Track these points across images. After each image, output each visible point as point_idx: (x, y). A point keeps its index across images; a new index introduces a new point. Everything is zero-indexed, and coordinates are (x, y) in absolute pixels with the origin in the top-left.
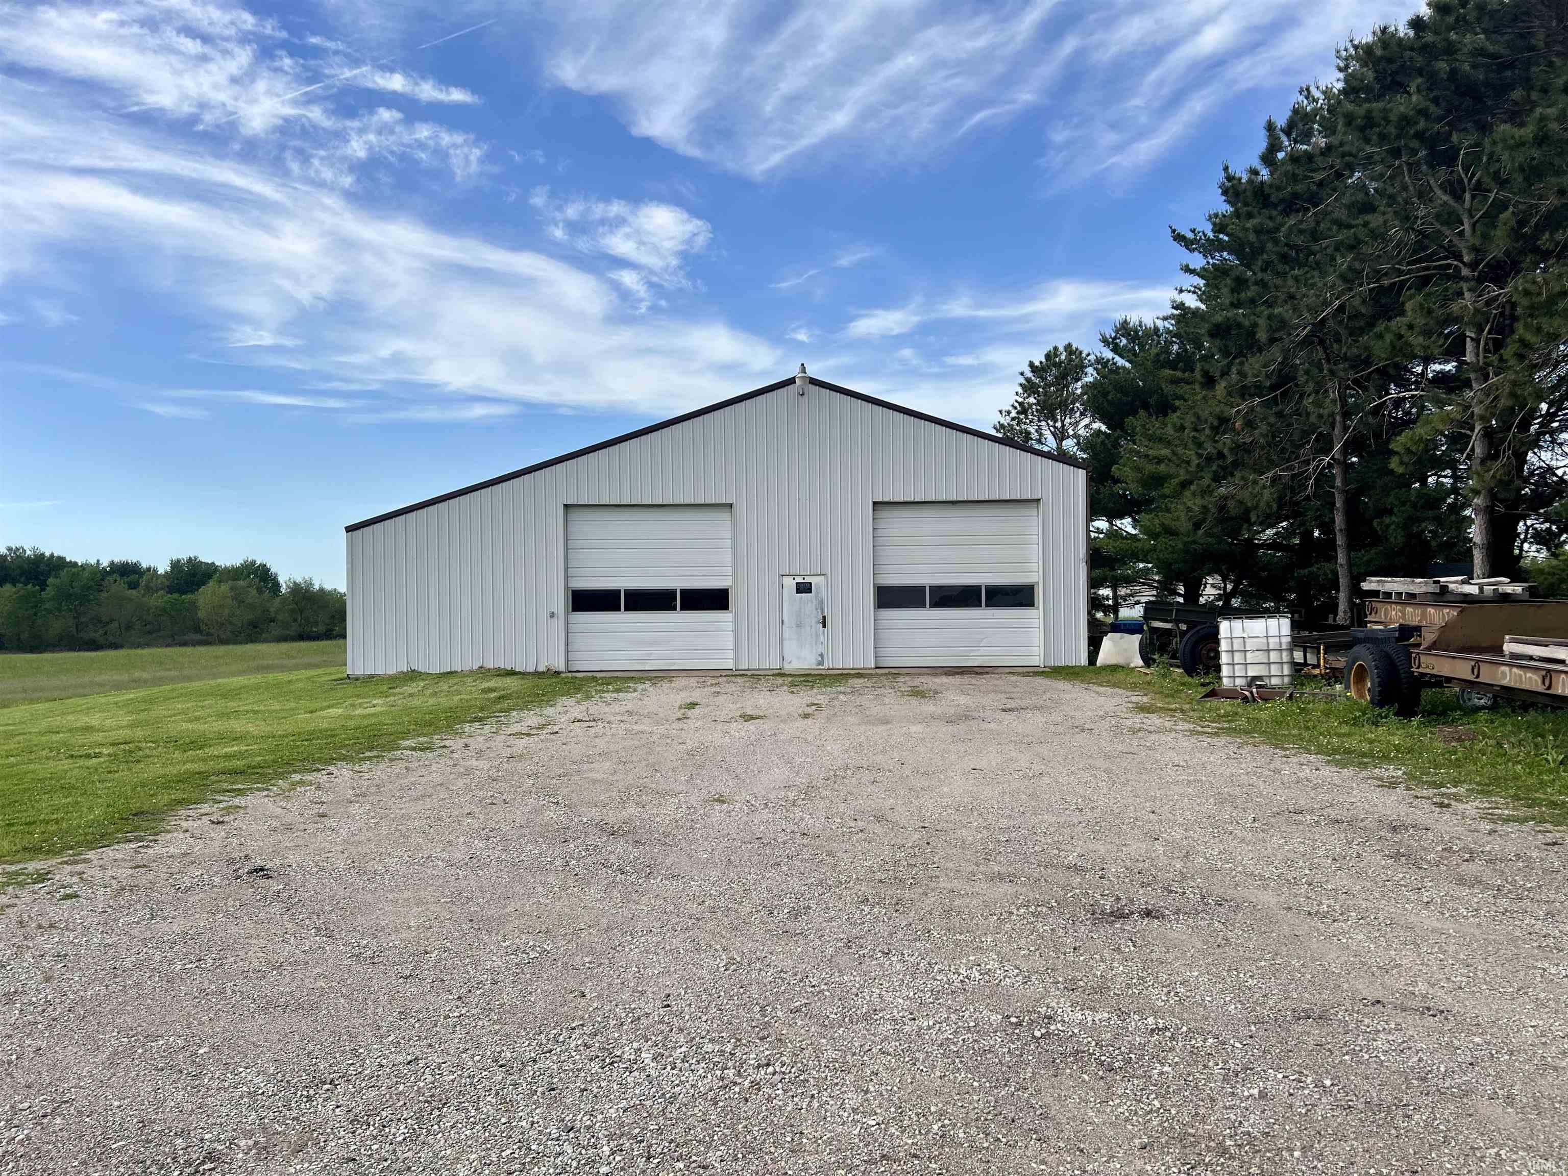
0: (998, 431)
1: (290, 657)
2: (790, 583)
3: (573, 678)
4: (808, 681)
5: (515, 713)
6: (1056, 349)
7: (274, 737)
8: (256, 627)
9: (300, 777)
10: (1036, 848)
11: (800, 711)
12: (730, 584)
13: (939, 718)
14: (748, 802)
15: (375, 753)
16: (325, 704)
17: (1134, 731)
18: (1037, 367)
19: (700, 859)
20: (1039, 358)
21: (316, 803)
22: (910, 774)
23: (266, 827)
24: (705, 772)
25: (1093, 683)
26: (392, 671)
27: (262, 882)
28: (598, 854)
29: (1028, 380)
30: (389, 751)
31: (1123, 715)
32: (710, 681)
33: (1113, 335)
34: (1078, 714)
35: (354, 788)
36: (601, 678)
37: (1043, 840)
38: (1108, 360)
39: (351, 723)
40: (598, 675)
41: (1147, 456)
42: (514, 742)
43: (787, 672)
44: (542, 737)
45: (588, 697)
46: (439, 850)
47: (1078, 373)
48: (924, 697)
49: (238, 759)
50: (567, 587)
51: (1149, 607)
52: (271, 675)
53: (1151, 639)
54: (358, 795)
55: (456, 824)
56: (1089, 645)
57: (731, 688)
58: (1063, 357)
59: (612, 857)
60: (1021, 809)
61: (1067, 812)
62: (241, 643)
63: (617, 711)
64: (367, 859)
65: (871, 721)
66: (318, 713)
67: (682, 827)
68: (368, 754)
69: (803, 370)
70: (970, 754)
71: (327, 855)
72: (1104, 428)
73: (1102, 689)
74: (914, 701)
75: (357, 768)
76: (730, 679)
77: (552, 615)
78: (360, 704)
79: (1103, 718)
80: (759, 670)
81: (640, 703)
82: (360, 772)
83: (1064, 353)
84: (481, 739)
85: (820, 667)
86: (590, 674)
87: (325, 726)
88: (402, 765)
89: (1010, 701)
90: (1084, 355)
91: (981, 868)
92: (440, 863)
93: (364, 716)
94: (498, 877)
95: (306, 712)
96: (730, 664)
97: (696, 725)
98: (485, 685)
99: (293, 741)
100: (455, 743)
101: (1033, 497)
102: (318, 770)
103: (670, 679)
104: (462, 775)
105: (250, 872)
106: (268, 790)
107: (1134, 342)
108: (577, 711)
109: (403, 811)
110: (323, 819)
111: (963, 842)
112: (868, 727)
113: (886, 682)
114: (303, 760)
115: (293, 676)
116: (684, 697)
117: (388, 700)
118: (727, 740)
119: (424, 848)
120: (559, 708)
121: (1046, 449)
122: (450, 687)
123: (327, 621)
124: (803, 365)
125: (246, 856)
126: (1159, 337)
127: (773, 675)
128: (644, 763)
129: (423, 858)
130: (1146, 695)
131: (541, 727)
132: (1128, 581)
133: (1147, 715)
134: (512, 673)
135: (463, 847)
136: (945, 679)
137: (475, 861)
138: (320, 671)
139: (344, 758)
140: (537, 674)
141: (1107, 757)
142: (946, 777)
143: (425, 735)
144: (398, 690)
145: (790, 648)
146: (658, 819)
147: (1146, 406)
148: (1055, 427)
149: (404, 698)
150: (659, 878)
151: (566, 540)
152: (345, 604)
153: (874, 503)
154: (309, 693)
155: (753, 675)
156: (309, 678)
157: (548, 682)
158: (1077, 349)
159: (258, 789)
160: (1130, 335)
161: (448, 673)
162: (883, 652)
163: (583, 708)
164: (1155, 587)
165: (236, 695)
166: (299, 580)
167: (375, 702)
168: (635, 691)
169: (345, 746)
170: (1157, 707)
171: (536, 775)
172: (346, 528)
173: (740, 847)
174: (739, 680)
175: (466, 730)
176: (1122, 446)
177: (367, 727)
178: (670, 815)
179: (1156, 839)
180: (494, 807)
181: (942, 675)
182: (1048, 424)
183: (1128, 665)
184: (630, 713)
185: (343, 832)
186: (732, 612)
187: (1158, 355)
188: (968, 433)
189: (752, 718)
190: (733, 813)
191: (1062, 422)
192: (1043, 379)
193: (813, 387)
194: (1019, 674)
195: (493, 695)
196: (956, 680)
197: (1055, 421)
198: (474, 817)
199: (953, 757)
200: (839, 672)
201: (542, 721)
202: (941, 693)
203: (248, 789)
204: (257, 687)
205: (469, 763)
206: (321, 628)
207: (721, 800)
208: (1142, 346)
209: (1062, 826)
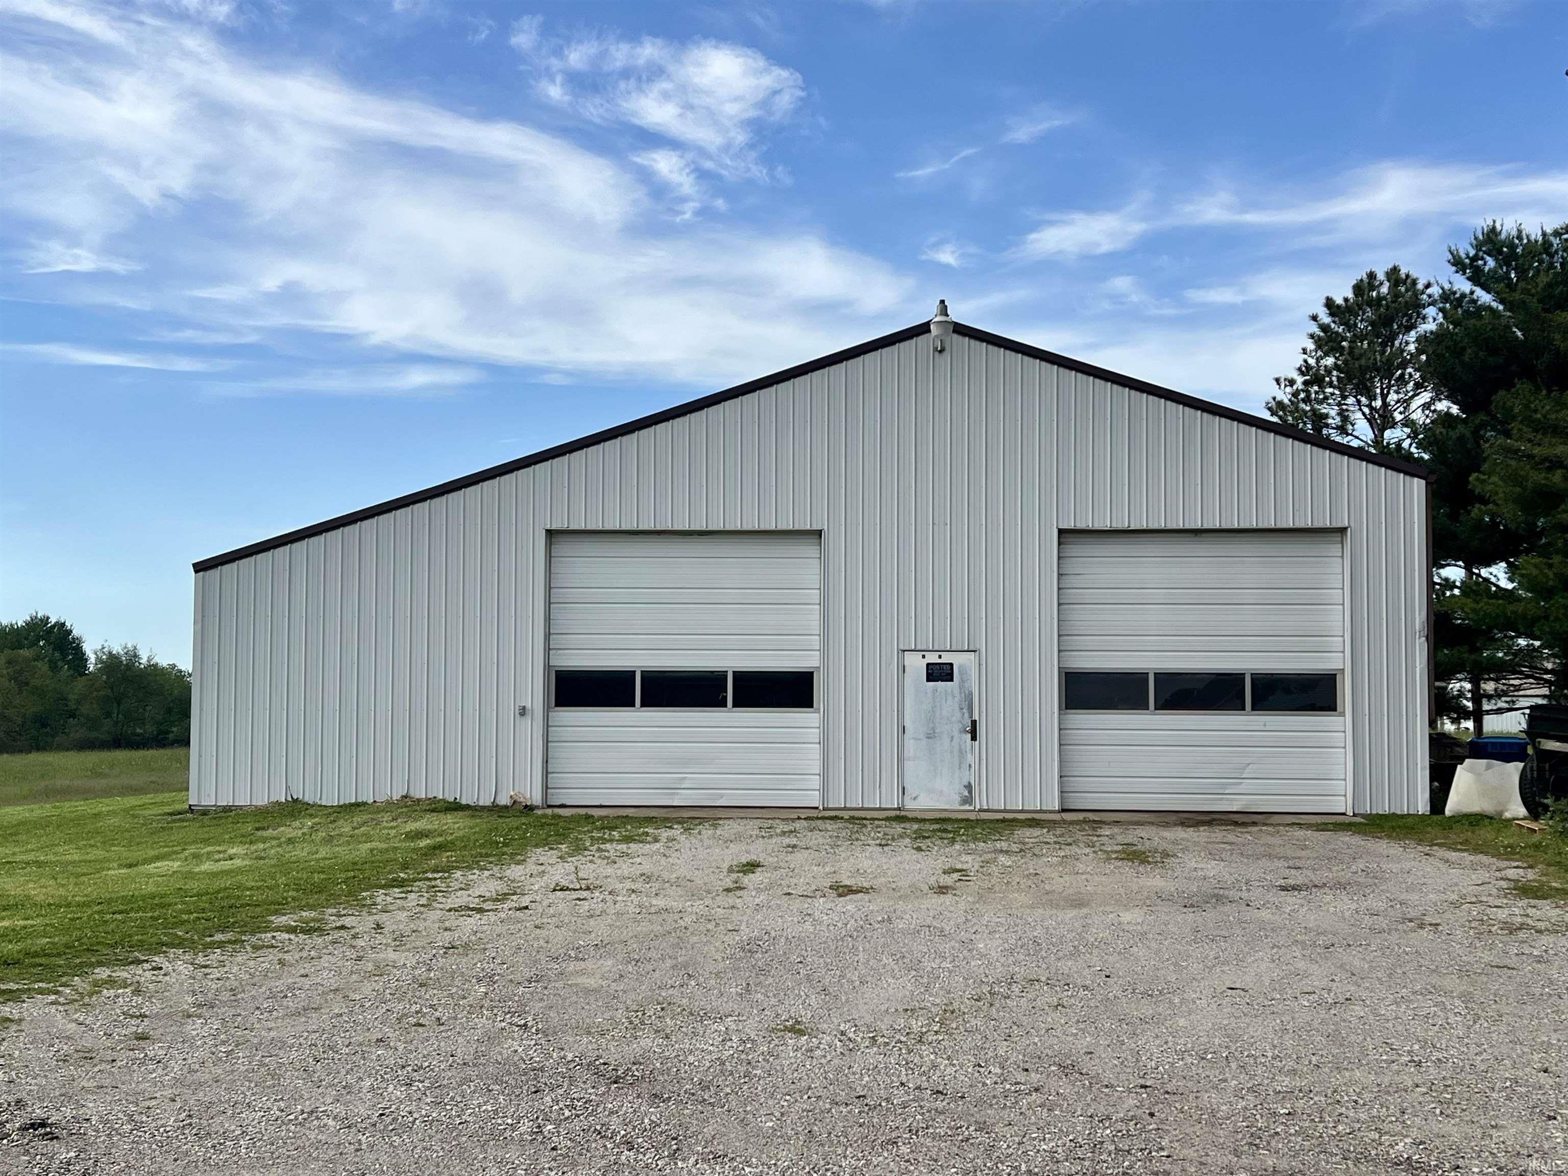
0: (1273, 413)
1: (97, 774)
2: (917, 664)
3: (554, 816)
4: (945, 831)
5: (458, 874)
6: (1372, 276)
7: (68, 905)
8: (44, 725)
9: (108, 972)
10: (1340, 1128)
11: (932, 881)
12: (815, 663)
13: (1170, 899)
14: (843, 1033)
15: (229, 936)
16: (151, 853)
17: (1512, 929)
18: (1339, 307)
19: (761, 1129)
20: (1343, 293)
21: (132, 1017)
22: (1120, 994)
23: (51, 1054)
24: (770, 980)
25: (1440, 845)
26: (261, 800)
27: (41, 1145)
28: (590, 1115)
29: (1324, 328)
30: (253, 933)
31: (1492, 901)
32: (781, 827)
33: (1472, 252)
34: (1414, 897)
35: (194, 993)
36: (601, 818)
37: (1351, 1114)
38: (1463, 296)
39: (194, 886)
40: (596, 813)
41: (1531, 457)
42: (457, 923)
43: (910, 815)
44: (503, 915)
45: (578, 849)
46: (329, 1101)
47: (1411, 318)
48: (1145, 861)
49: (10, 942)
50: (548, 667)
51: (1536, 715)
52: (67, 804)
53: (1540, 770)
54: (200, 1006)
55: (359, 1056)
56: (1432, 780)
57: (816, 838)
58: (1384, 290)
59: (614, 1120)
60: (1314, 1059)
61: (1395, 1067)
62: (21, 751)
63: (626, 873)
64: (213, 1111)
65: (1053, 901)
66: (141, 868)
67: (731, 1074)
68: (219, 937)
69: (943, 308)
70: (1226, 963)
71: (147, 1103)
72: (1455, 410)
73: (1453, 856)
74: (1127, 869)
75: (200, 959)
76: (813, 824)
77: (523, 711)
78: (208, 853)
79: (1456, 905)
80: (862, 809)
81: (663, 861)
82: (206, 967)
83: (1387, 284)
84: (402, 916)
85: (967, 807)
86: (582, 811)
87: (151, 888)
88: (273, 956)
89: (1293, 872)
90: (1420, 286)
91: (1245, 1161)
92: (331, 1122)
93: (214, 875)
94: (425, 1149)
95: (121, 866)
96: (814, 800)
97: (757, 901)
98: (412, 826)
99: (99, 912)
100: (361, 922)
101: (1334, 525)
102: (138, 962)
103: (714, 822)
104: (370, 975)
105: (24, 1129)
106: (57, 993)
107: (1508, 265)
108: (560, 873)
109: (273, 1034)
110: (142, 1043)
111: (1213, 1114)
112: (1049, 912)
113: (1079, 835)
114: (114, 946)
115: (103, 805)
116: (740, 853)
117: (253, 848)
118: (808, 926)
119: (306, 1096)
120: (531, 867)
121: (1355, 443)
122: (354, 829)
123: (159, 717)
124: (942, 302)
125: (18, 1102)
126: (1552, 256)
127: (887, 819)
128: (669, 963)
129: (303, 1112)
130: (1531, 867)
131: (502, 897)
132: (1500, 670)
133: (1533, 902)
134: (455, 807)
135: (369, 1095)
136: (1180, 833)
137: (389, 1120)
138: (147, 799)
139: (180, 943)
140: (495, 809)
141: (1464, 972)
142: (1183, 1001)
143: (312, 908)
144: (269, 832)
145: (915, 772)
146: (691, 1059)
147: (1529, 373)
148: (1369, 406)
149: (279, 846)
150: (692, 1161)
151: (549, 588)
152: (189, 689)
153: (1061, 532)
154: (127, 835)
155: (853, 818)
156: (126, 811)
157: (514, 822)
158: (1407, 276)
159: (41, 992)
160: (1500, 252)
161: (352, 805)
162: (1075, 783)
163: (570, 867)
164: (1546, 681)
165: (11, 835)
166: (117, 649)
167: (231, 851)
168: (656, 840)
169: (183, 922)
170: (1551, 888)
171: (490, 979)
172: (194, 565)
173: (829, 1111)
174: (829, 825)
175: (379, 900)
176: (1487, 441)
177: (218, 892)
178: (711, 1052)
179: (1550, 1118)
180: (420, 1029)
181: (1175, 825)
182: (1359, 402)
183: (1500, 813)
184: (647, 878)
185: (176, 1067)
186: (818, 711)
187: (1550, 285)
188: (1221, 416)
189: (849, 891)
190: (818, 1053)
191: (1384, 397)
192: (1350, 327)
193: (960, 338)
194: (1309, 826)
195: (424, 843)
196: (1201, 835)
197: (1372, 398)
198: (388, 1047)
199: (1195, 968)
200: (999, 816)
201: (501, 887)
202: (1175, 856)
203: (25, 991)
204: (42, 824)
205: (382, 956)
206: (150, 729)
207: (797, 1030)
208: (1522, 273)
209: (1383, 1091)
